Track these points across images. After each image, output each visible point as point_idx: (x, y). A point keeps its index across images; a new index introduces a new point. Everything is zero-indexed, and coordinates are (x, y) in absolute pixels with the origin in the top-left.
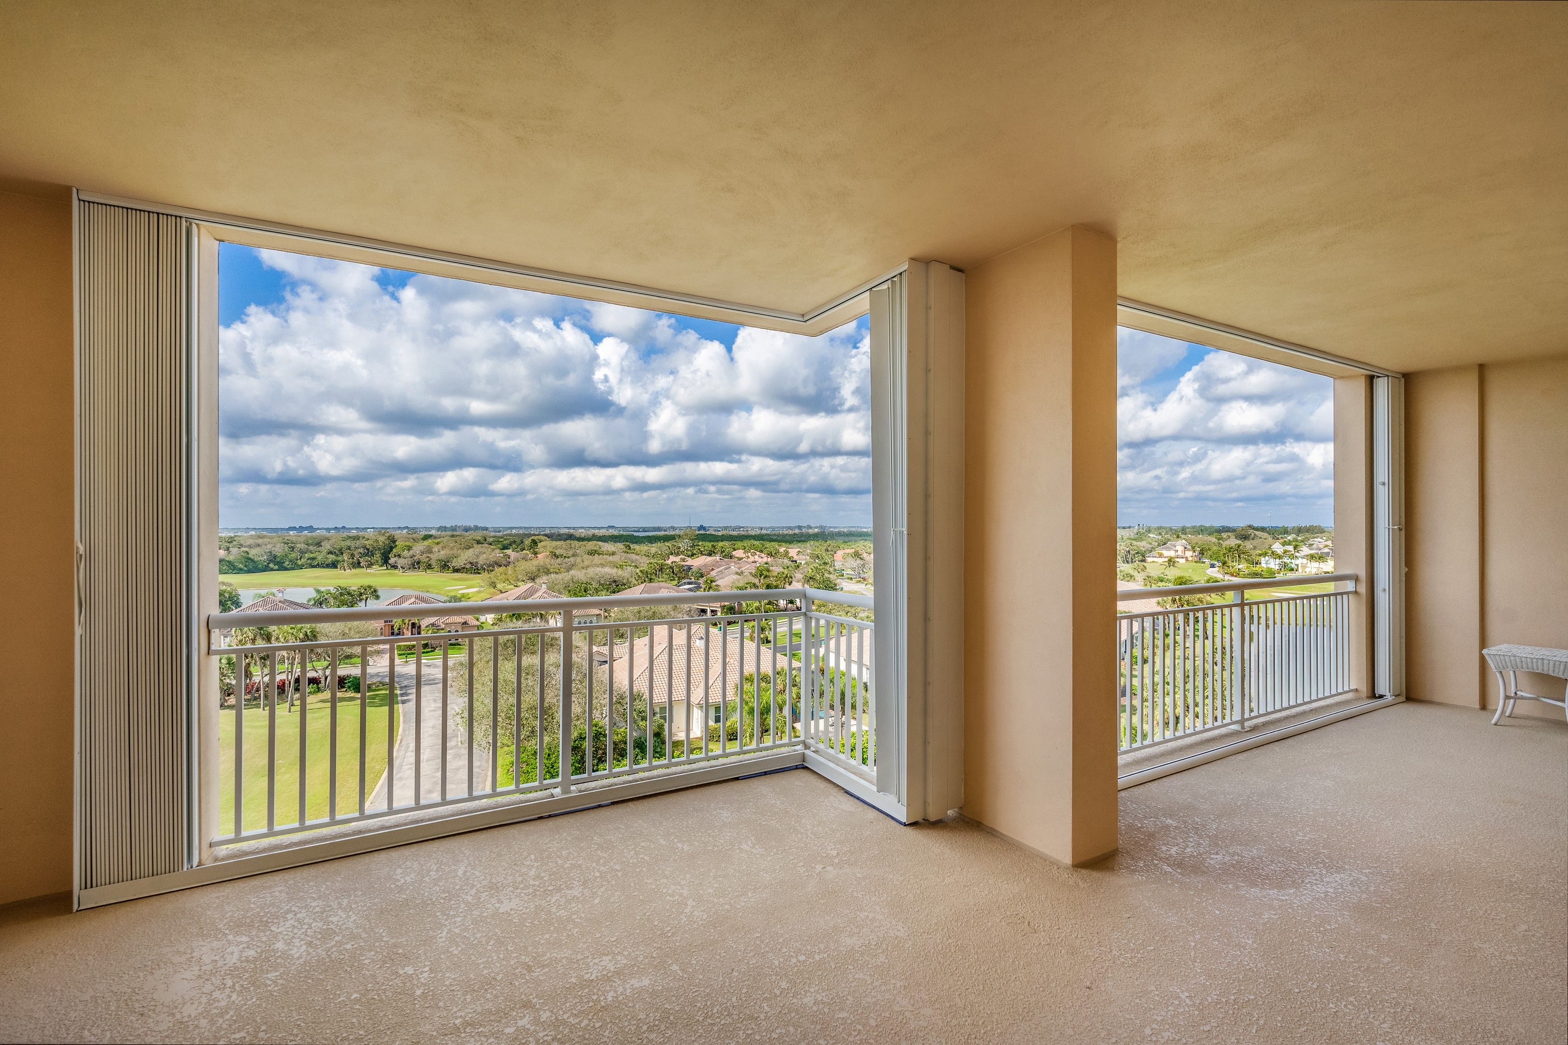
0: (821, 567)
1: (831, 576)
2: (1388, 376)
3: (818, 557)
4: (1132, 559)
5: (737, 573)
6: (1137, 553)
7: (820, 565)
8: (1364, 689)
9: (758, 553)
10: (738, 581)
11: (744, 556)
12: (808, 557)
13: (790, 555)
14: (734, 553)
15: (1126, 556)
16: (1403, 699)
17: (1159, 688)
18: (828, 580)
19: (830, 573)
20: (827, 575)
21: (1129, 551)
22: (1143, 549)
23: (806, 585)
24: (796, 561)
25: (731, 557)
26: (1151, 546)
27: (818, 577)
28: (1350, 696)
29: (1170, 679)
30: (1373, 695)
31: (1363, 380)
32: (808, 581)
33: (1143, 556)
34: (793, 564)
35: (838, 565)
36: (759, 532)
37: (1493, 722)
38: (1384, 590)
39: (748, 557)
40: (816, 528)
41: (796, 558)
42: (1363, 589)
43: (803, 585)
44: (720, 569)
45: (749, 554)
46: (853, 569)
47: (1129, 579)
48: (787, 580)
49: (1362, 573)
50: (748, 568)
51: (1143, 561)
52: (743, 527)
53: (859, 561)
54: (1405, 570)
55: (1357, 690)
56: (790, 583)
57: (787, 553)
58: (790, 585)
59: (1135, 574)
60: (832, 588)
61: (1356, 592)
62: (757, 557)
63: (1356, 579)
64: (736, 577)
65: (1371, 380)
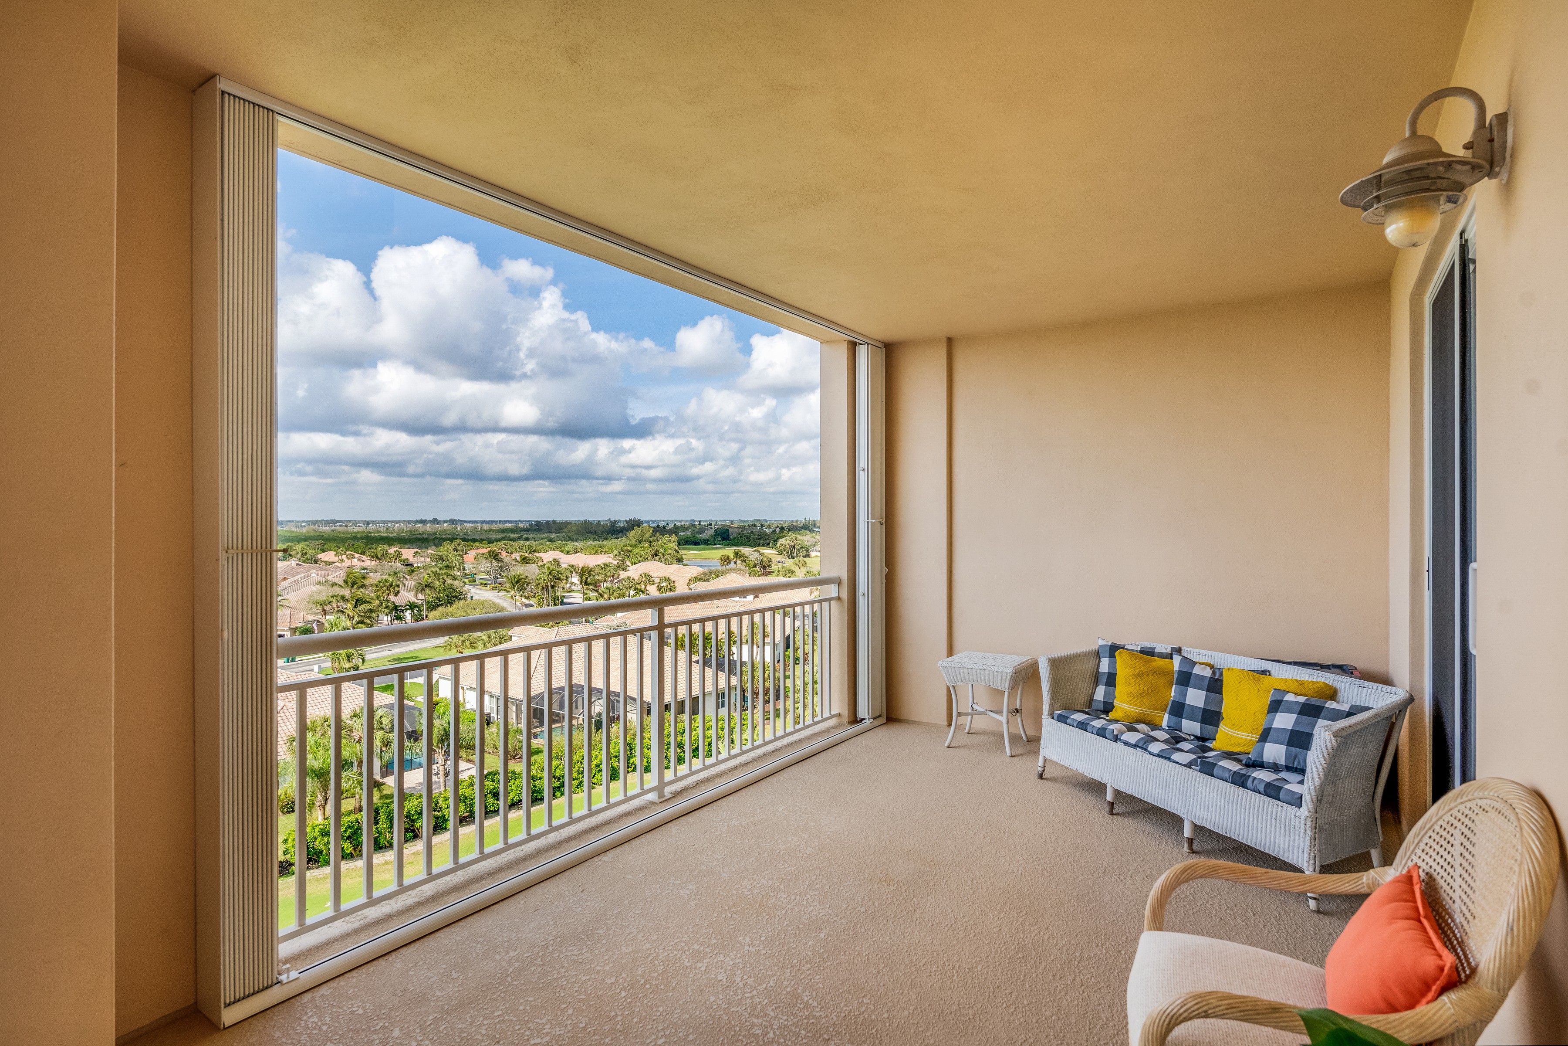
0: (443, 572)
1: (456, 583)
2: (868, 344)
3: (442, 558)
4: (797, 554)
5: (319, 583)
6: (802, 548)
7: (441, 569)
8: (845, 713)
9: (357, 555)
10: (319, 593)
11: (336, 559)
12: (429, 560)
13: (403, 557)
14: (319, 556)
15: (791, 551)
16: (883, 720)
17: (809, 688)
18: (451, 587)
19: (455, 579)
20: (449, 581)
21: (794, 546)
22: (808, 544)
23: (419, 595)
24: (411, 565)
25: (316, 562)
26: (814, 540)
27: (437, 584)
28: (833, 722)
29: (818, 677)
30: (855, 720)
31: (845, 345)
32: (423, 589)
33: (807, 551)
34: (404, 569)
35: (469, 568)
36: (363, 528)
37: (946, 744)
38: (864, 595)
39: (342, 561)
40: (445, 522)
41: (411, 560)
42: (845, 595)
43: (416, 596)
44: (296, 578)
45: (344, 557)
46: (488, 573)
47: (790, 575)
48: (392, 589)
49: (844, 576)
50: (338, 576)
51: (807, 556)
52: (341, 522)
53: (495, 563)
54: (885, 570)
55: (839, 715)
56: (396, 594)
57: (399, 554)
58: (396, 596)
59: (796, 569)
60: (456, 597)
61: (839, 598)
62: (356, 560)
63: (840, 583)
64: (315, 588)
65: (853, 346)
